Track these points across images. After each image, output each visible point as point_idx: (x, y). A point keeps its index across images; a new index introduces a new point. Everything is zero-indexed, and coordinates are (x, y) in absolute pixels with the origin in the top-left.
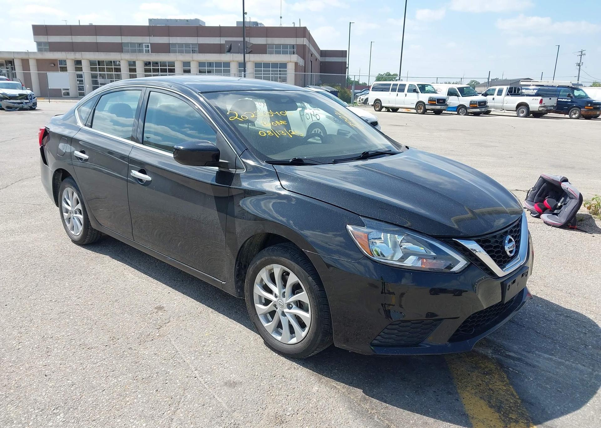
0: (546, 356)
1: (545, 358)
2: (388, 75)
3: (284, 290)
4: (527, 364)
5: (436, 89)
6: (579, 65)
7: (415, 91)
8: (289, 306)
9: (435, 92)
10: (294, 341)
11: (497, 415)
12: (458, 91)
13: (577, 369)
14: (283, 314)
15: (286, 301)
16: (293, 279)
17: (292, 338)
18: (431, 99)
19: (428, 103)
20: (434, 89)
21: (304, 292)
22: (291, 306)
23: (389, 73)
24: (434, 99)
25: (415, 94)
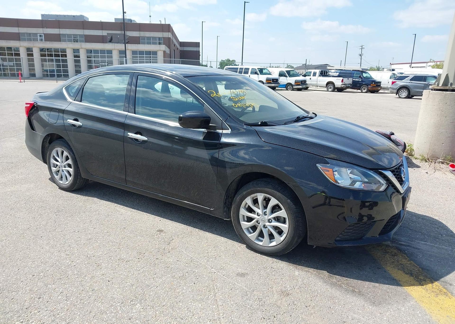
0: (423, 242)
1: (422, 244)
2: (229, 61)
3: (265, 210)
4: (414, 248)
5: (271, 72)
6: (361, 56)
7: (256, 73)
8: (269, 221)
9: (270, 74)
10: (274, 244)
11: (412, 278)
12: (286, 73)
13: (443, 248)
14: (265, 226)
15: (268, 218)
16: (273, 202)
17: (271, 242)
18: (268, 79)
19: (266, 82)
20: (269, 72)
21: (283, 211)
22: (270, 221)
23: (229, 59)
24: (270, 79)
25: (256, 75)
